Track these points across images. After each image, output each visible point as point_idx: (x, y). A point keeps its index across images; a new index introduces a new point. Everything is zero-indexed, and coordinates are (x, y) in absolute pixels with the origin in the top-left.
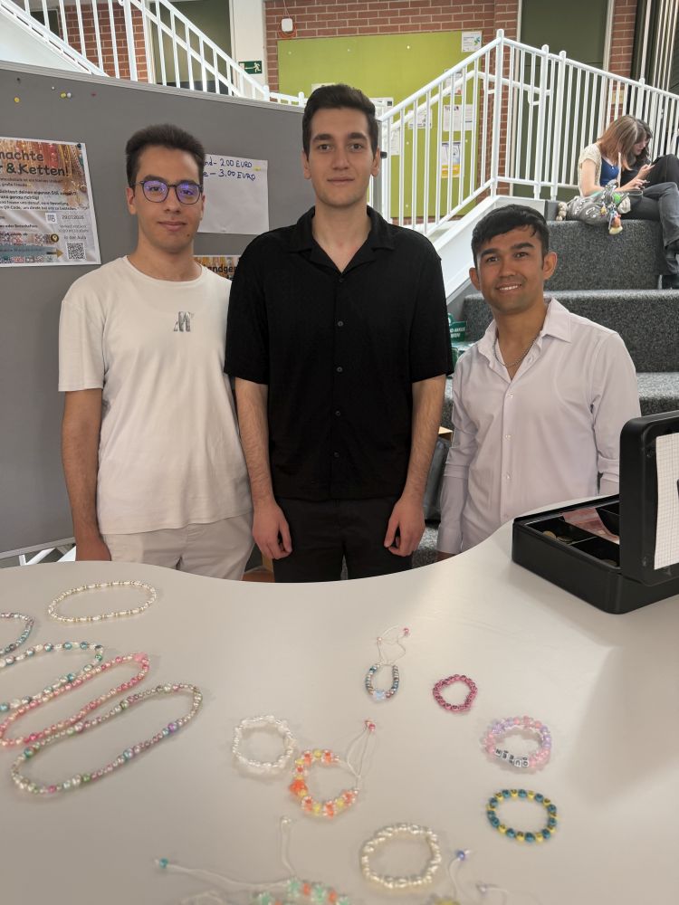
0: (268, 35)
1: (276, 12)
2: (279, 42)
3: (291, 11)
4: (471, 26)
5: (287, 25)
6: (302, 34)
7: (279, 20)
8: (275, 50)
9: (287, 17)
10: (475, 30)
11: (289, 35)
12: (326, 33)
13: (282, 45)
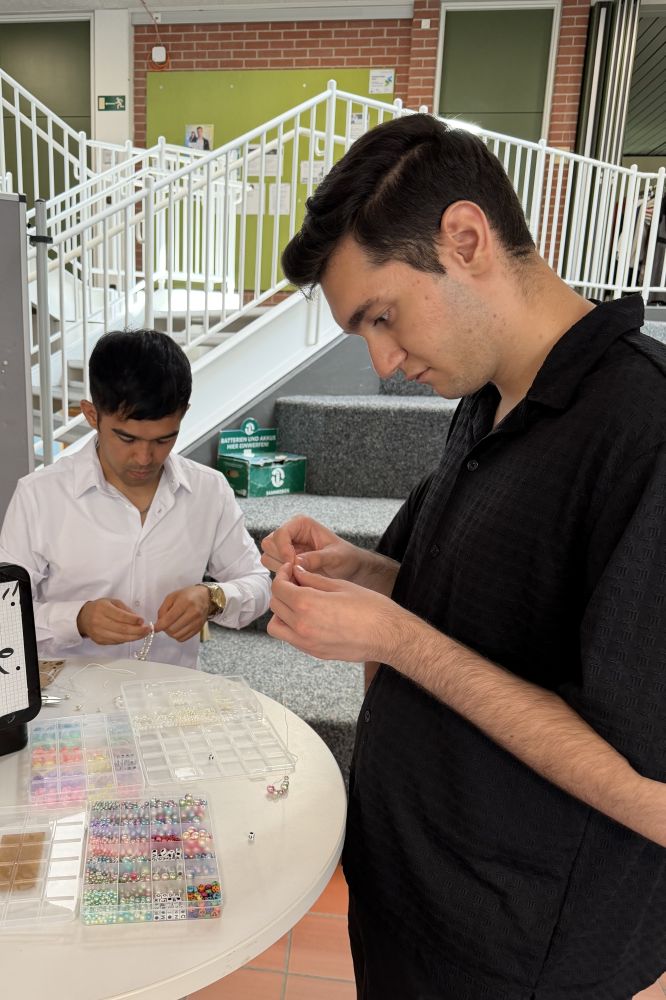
0: (137, 65)
1: (146, 39)
2: (149, 74)
3: (164, 38)
4: (381, 63)
5: (159, 54)
6: (176, 65)
7: (150, 48)
8: (144, 83)
9: (160, 45)
10: (387, 68)
11: (161, 66)
12: (206, 65)
13: (153, 77)
